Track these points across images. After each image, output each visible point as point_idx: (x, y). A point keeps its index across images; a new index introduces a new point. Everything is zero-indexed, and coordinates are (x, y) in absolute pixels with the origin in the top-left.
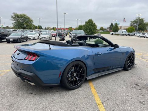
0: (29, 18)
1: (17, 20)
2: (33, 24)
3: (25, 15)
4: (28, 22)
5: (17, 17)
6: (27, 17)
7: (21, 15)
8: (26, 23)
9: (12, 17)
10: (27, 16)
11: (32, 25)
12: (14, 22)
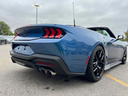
2: (10, 30)
4: (5, 28)
6: (5, 25)
8: (3, 29)
11: (10, 32)
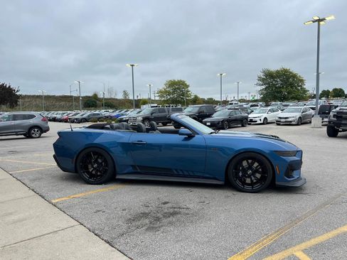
0: (294, 76)
1: (269, 84)
3: (286, 71)
5: (269, 78)
6: (291, 75)
7: (278, 72)
9: (260, 79)
10: (291, 73)
12: (264, 87)
